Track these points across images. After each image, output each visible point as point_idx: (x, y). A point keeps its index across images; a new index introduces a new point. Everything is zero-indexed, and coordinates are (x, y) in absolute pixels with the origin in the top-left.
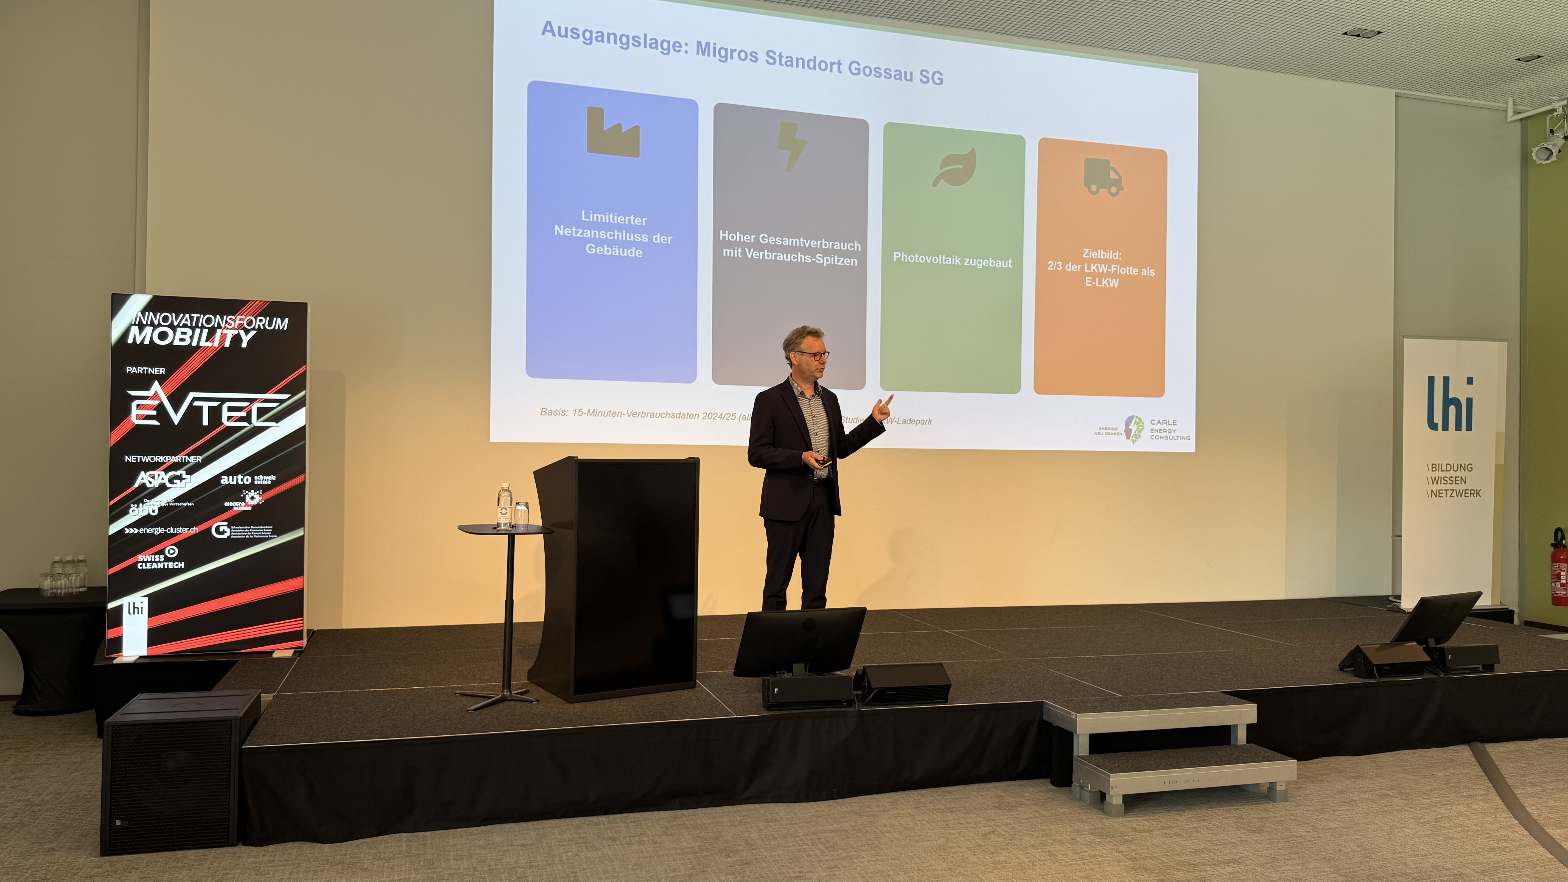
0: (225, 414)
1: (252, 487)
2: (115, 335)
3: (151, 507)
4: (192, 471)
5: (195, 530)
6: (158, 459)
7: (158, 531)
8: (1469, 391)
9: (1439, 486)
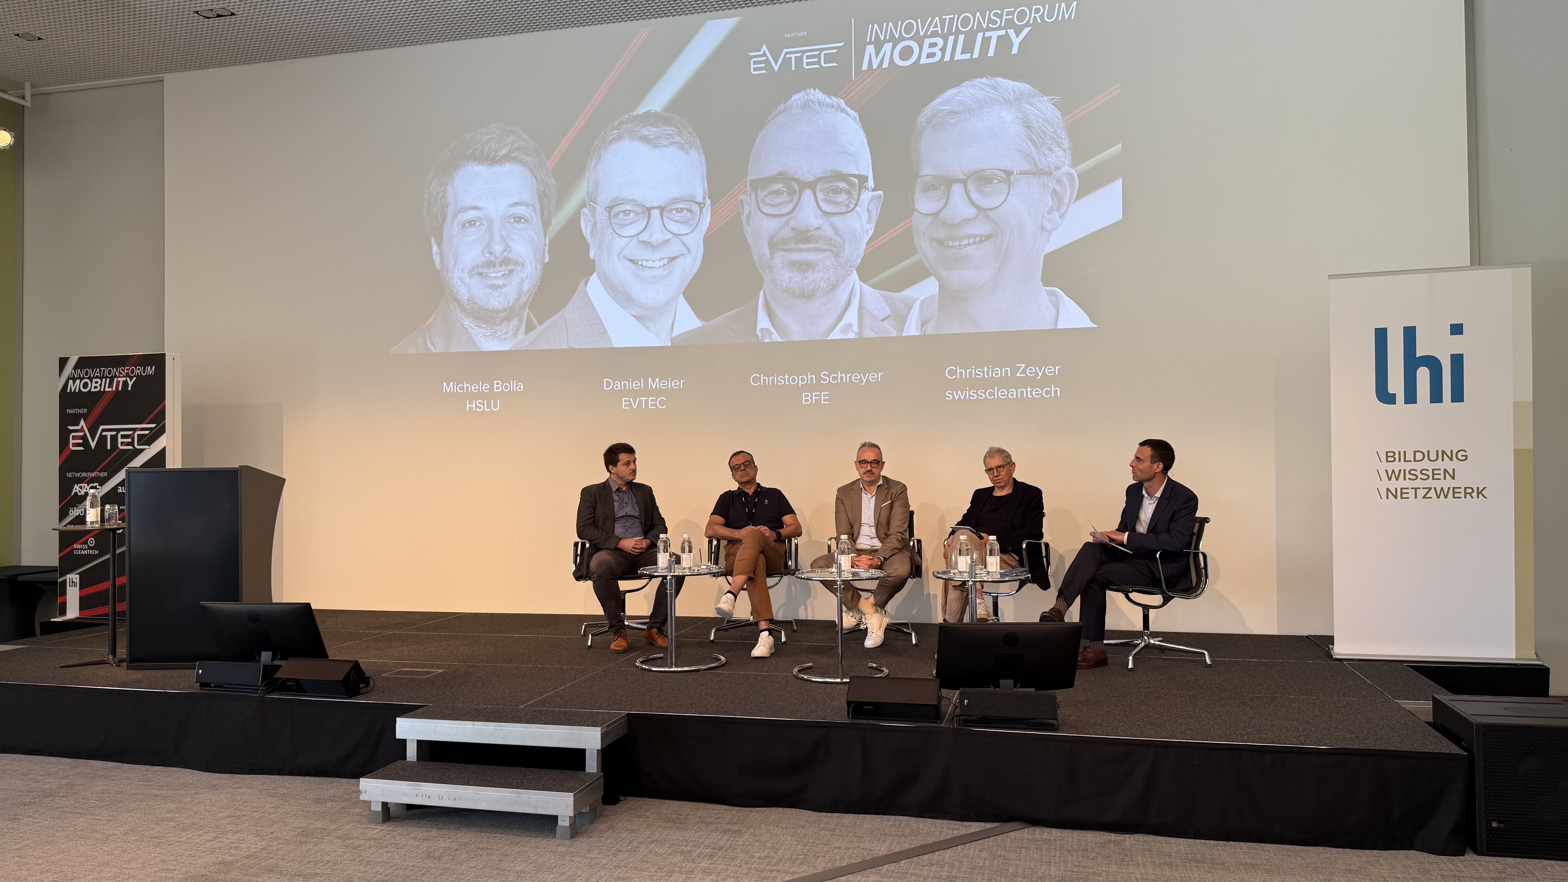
0: (120, 440)
3: (80, 510)
4: (102, 482)
6: (84, 475)
8: (1457, 344)
9: (1401, 483)
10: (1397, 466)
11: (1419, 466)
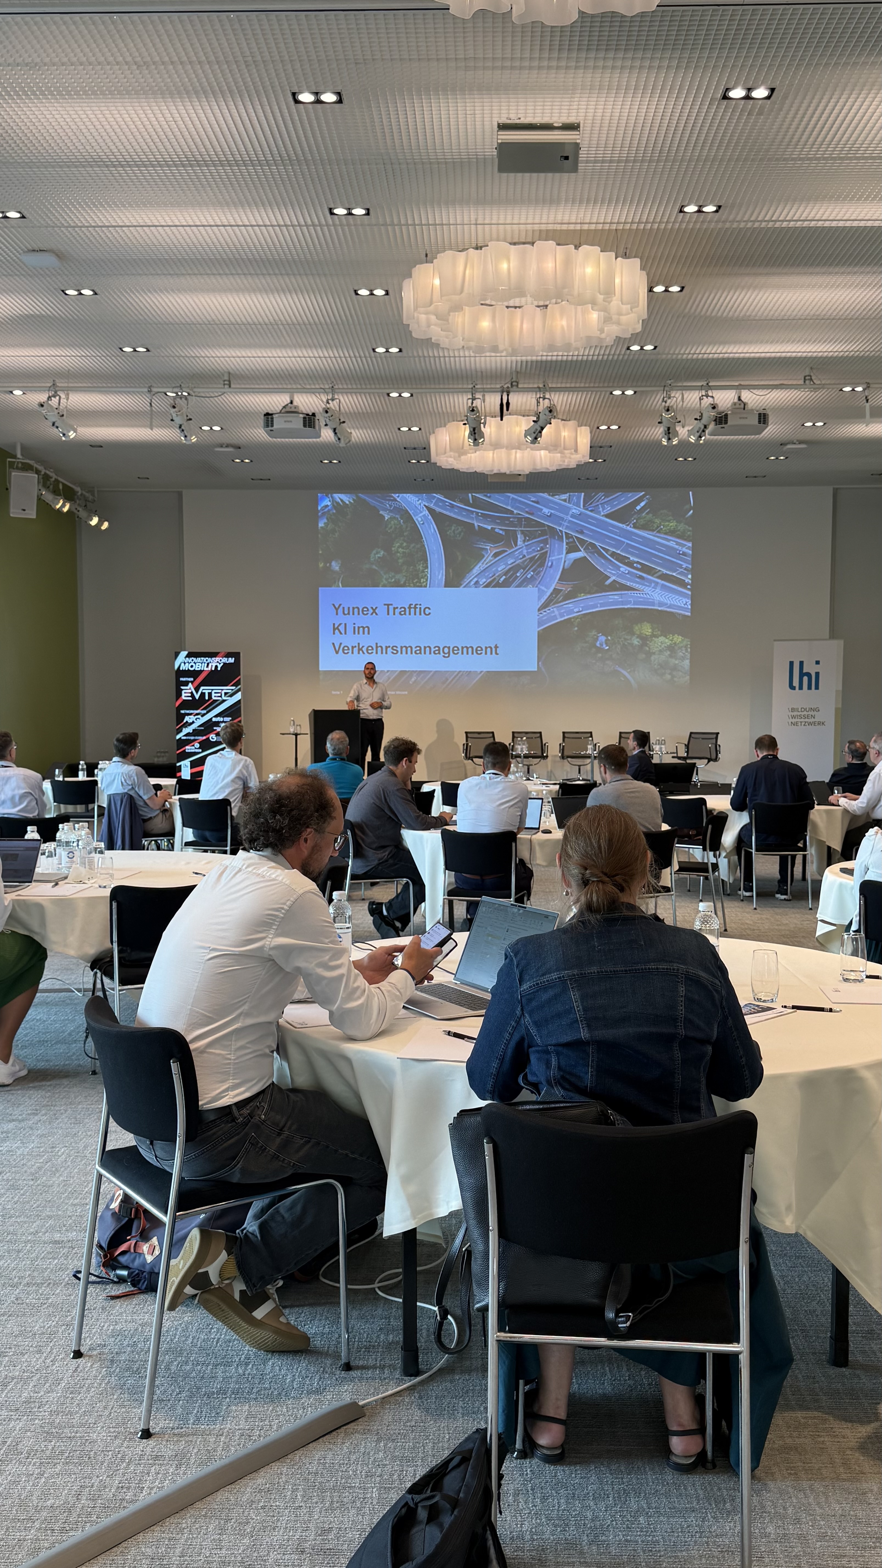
0: (213, 695)
1: (223, 722)
2: (176, 667)
3: (189, 730)
4: (203, 715)
5: (204, 738)
6: (192, 711)
7: (192, 738)
8: (817, 668)
9: (796, 720)
10: (795, 713)
11: (803, 713)
